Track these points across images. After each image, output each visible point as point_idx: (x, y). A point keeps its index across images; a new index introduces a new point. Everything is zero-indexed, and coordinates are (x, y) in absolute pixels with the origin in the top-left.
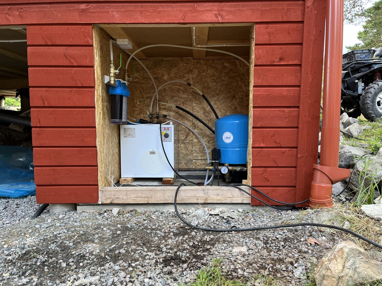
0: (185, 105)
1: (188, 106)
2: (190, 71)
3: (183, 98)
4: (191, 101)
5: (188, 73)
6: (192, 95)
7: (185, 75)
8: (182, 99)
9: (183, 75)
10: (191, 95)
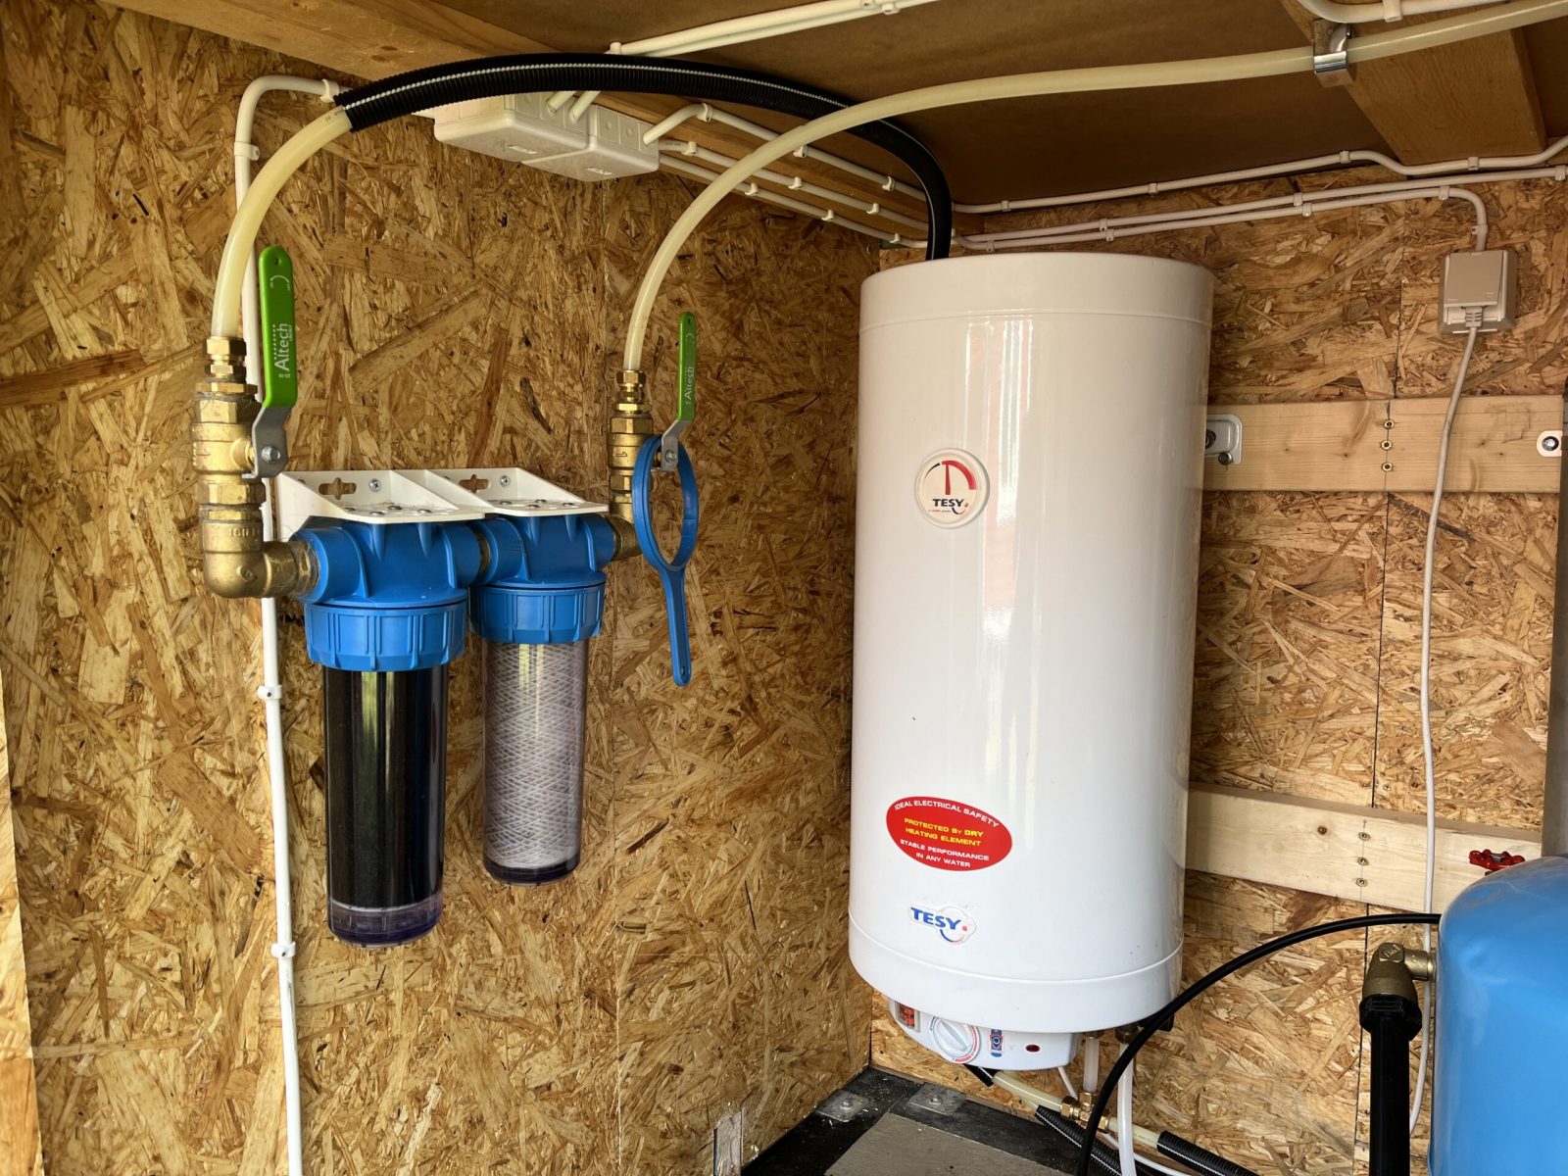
0: (1294, 625)
1: (1327, 637)
2: (1373, 300)
3: (1280, 562)
4: (1362, 592)
5: (1347, 320)
6: (1373, 536)
7: (1313, 347)
8: (1274, 569)
9: (1298, 344)
10: (1362, 535)
